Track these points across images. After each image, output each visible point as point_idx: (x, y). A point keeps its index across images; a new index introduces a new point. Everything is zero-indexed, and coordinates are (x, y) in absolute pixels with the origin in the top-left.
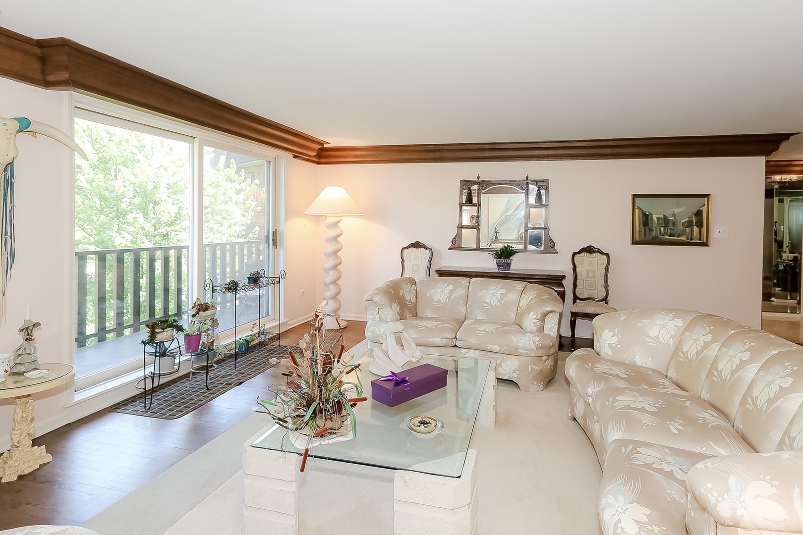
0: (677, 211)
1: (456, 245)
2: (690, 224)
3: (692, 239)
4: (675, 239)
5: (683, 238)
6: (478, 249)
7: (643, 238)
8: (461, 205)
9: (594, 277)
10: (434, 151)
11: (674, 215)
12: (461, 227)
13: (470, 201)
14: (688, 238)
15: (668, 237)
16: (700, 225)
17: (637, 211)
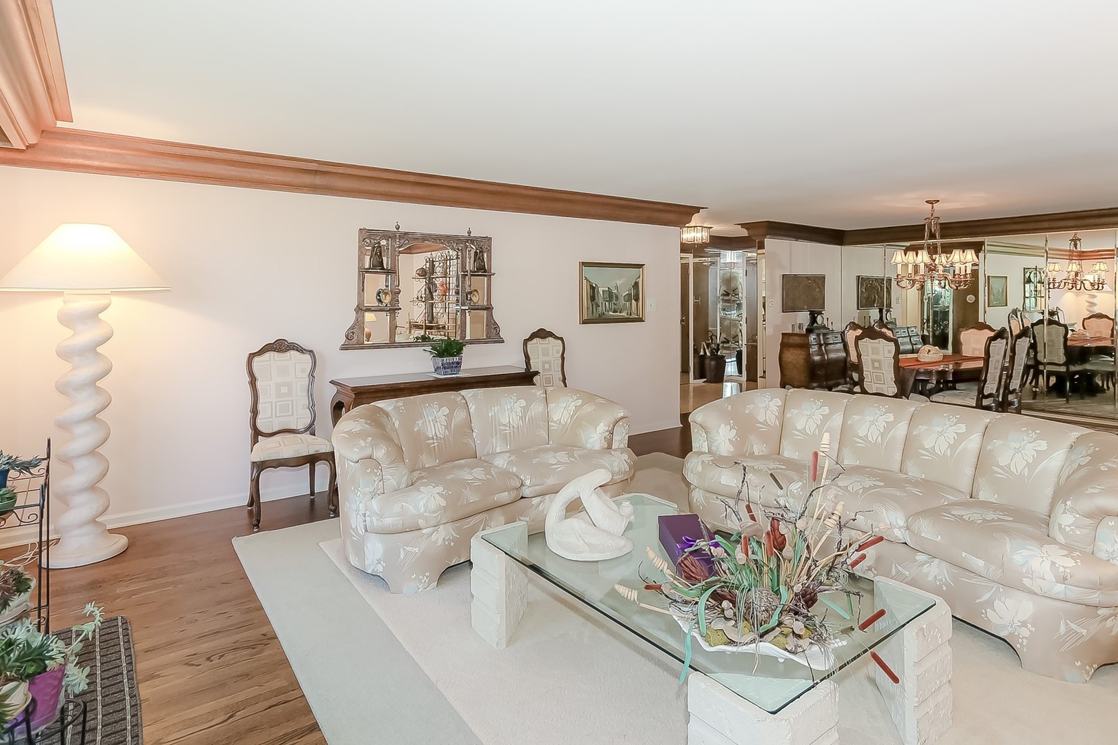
0: (619, 283)
1: (355, 340)
2: (628, 298)
3: (631, 314)
4: (617, 316)
5: (624, 314)
6: (392, 344)
7: (591, 317)
8: (363, 272)
9: (550, 370)
10: (316, 172)
11: (617, 288)
12: (361, 309)
13: (378, 266)
14: (628, 314)
15: (612, 313)
16: (637, 300)
17: (585, 281)
